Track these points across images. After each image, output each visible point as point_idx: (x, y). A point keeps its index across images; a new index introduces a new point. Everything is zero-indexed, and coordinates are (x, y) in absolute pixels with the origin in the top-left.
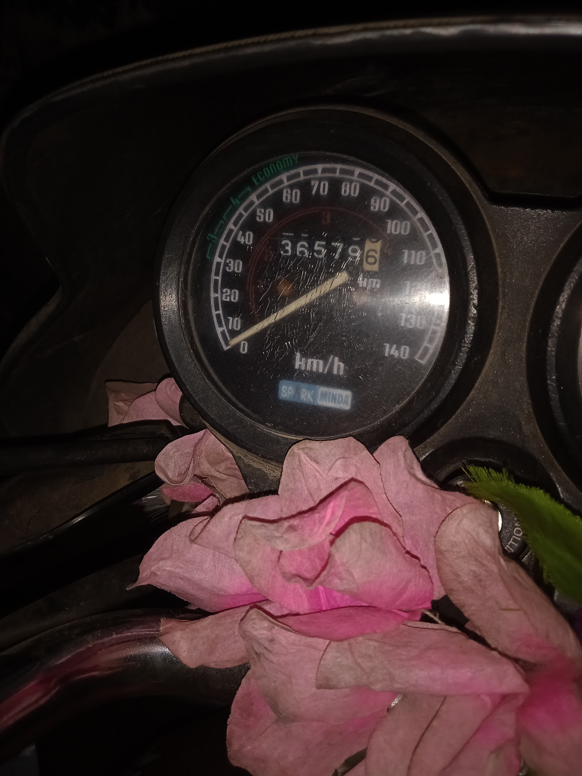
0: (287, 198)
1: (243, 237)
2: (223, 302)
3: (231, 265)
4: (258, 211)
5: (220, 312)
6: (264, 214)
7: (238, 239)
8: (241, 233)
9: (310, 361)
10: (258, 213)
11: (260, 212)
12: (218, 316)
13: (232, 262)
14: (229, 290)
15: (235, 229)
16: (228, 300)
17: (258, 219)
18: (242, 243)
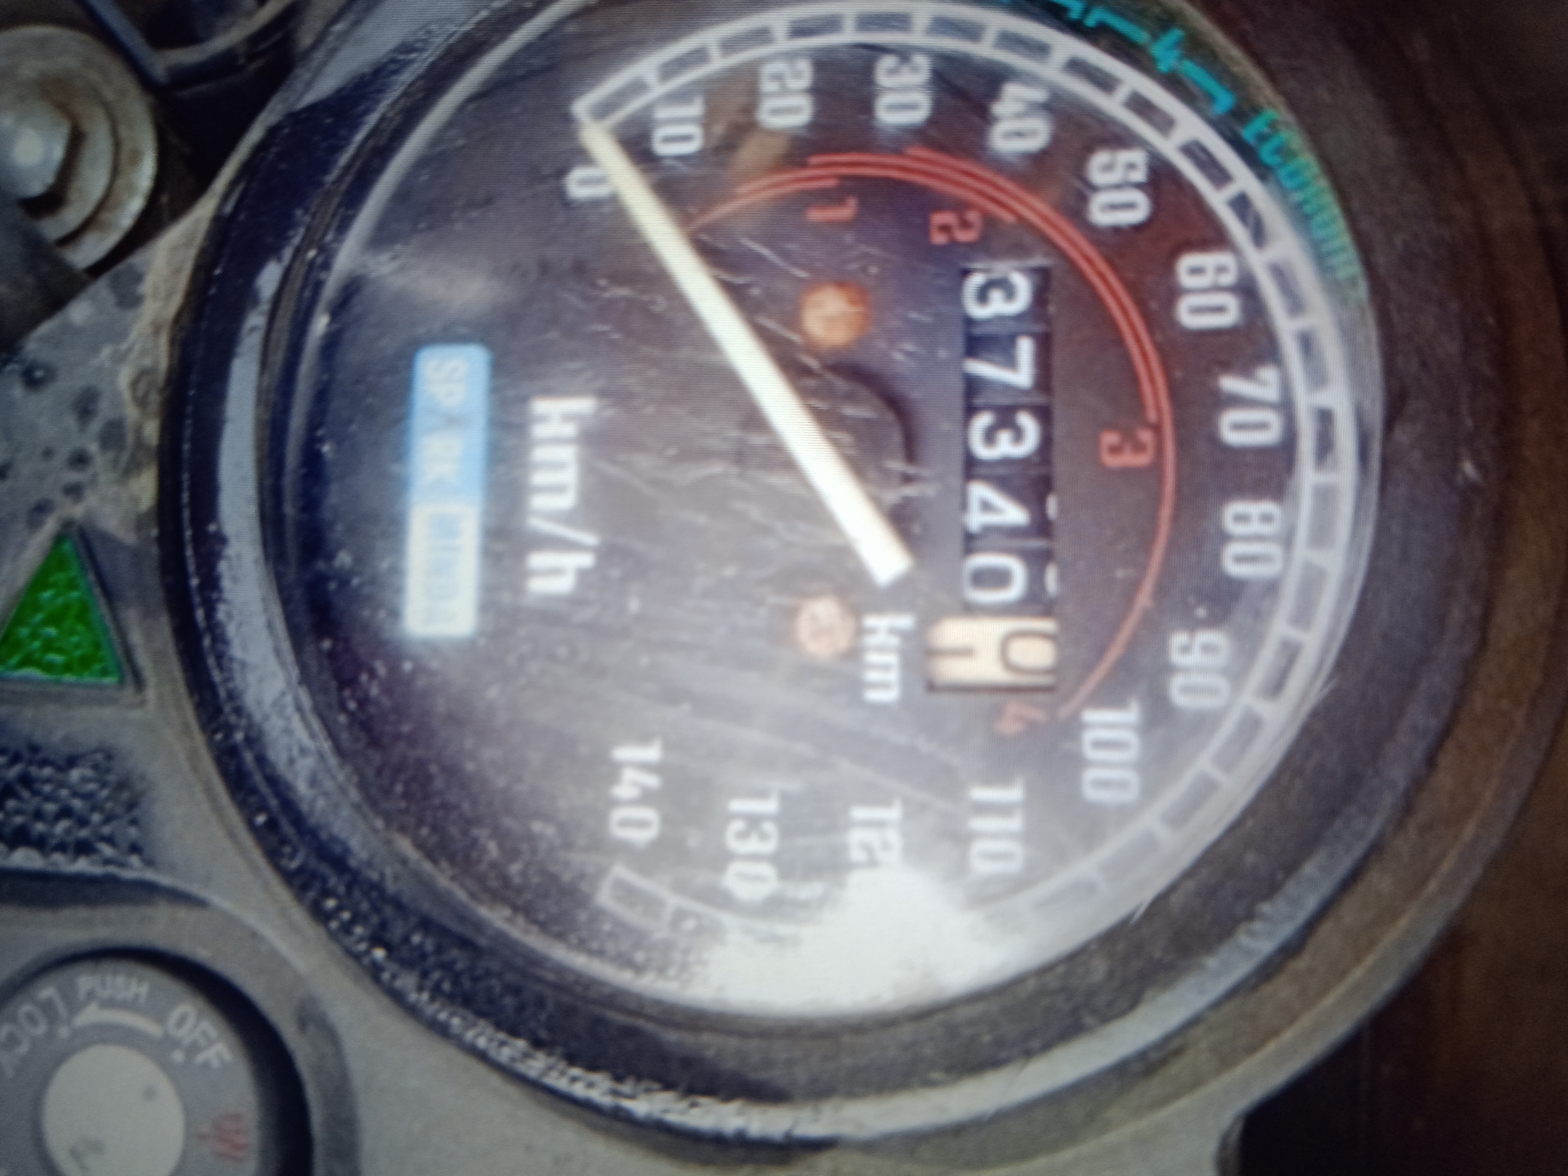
0: (1196, 271)
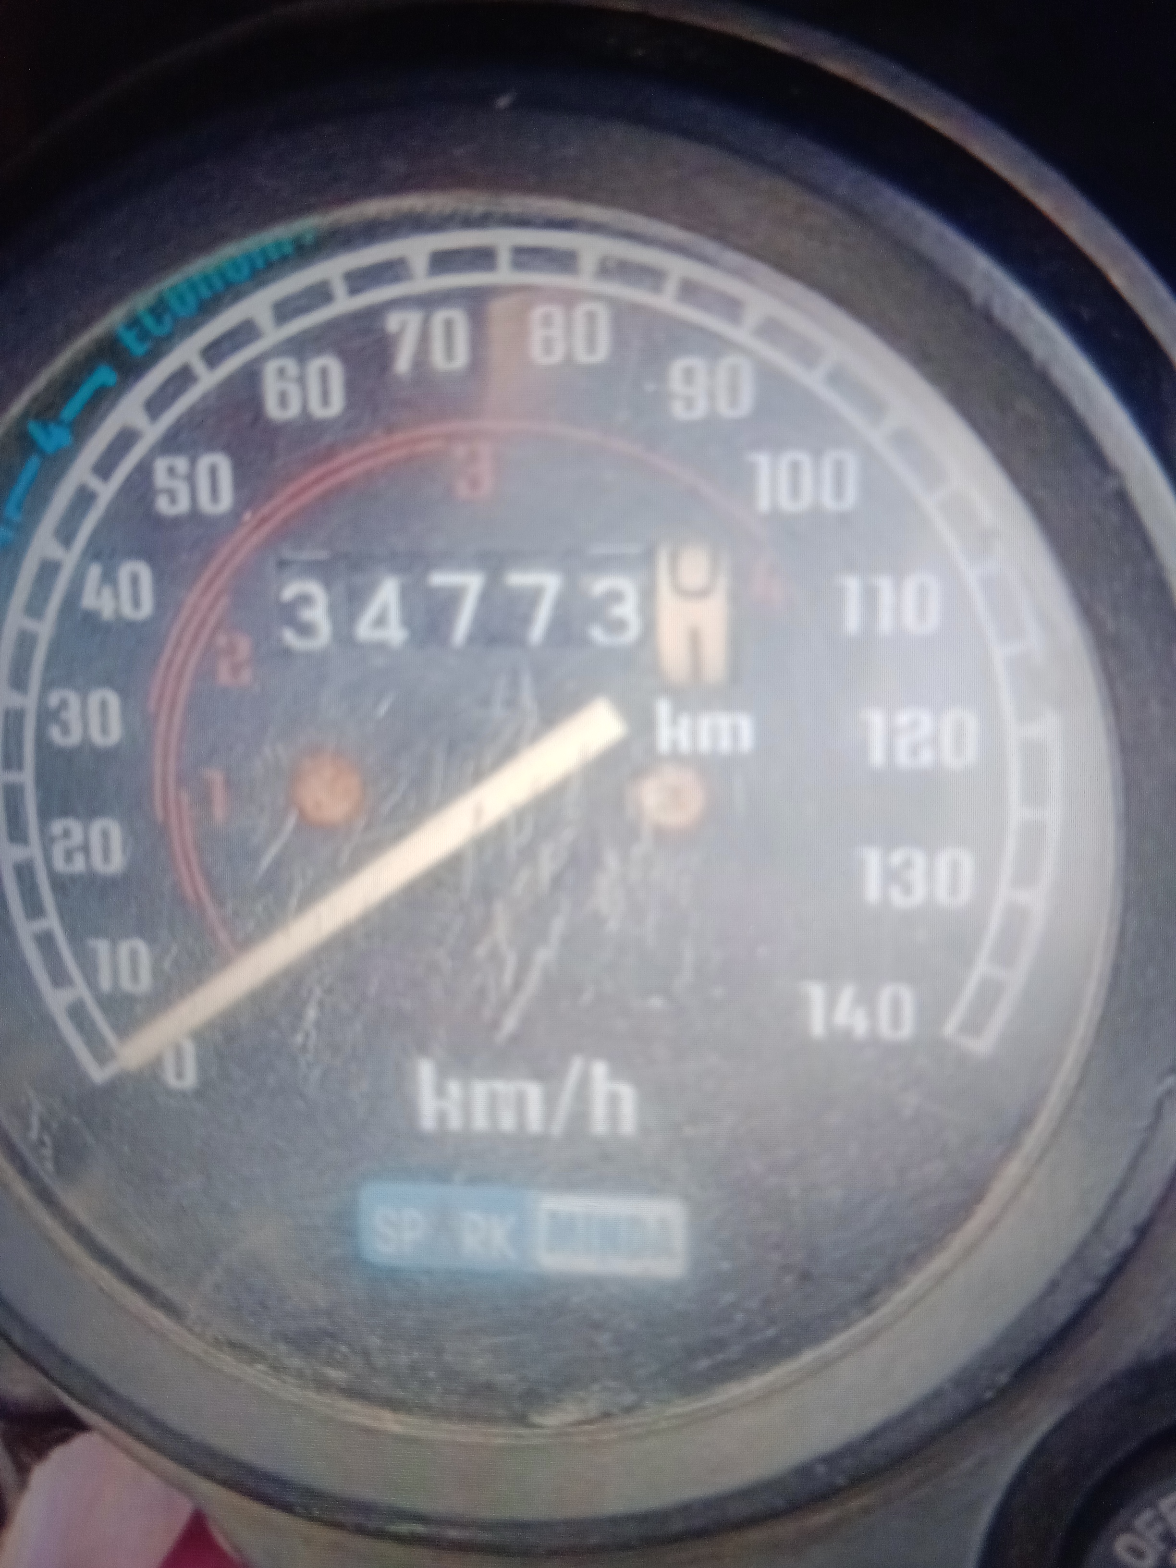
1: (107, 592)
2: (58, 880)
3: (72, 715)
4: (161, 465)
5: (52, 922)
6: (191, 479)
7: (89, 601)
8: (95, 571)
9: (480, 1089)
10: (161, 478)
11: (171, 471)
12: (45, 941)
13: (73, 699)
14: (77, 827)
15: (70, 559)
16: (79, 865)
17: (163, 505)
18: (107, 615)
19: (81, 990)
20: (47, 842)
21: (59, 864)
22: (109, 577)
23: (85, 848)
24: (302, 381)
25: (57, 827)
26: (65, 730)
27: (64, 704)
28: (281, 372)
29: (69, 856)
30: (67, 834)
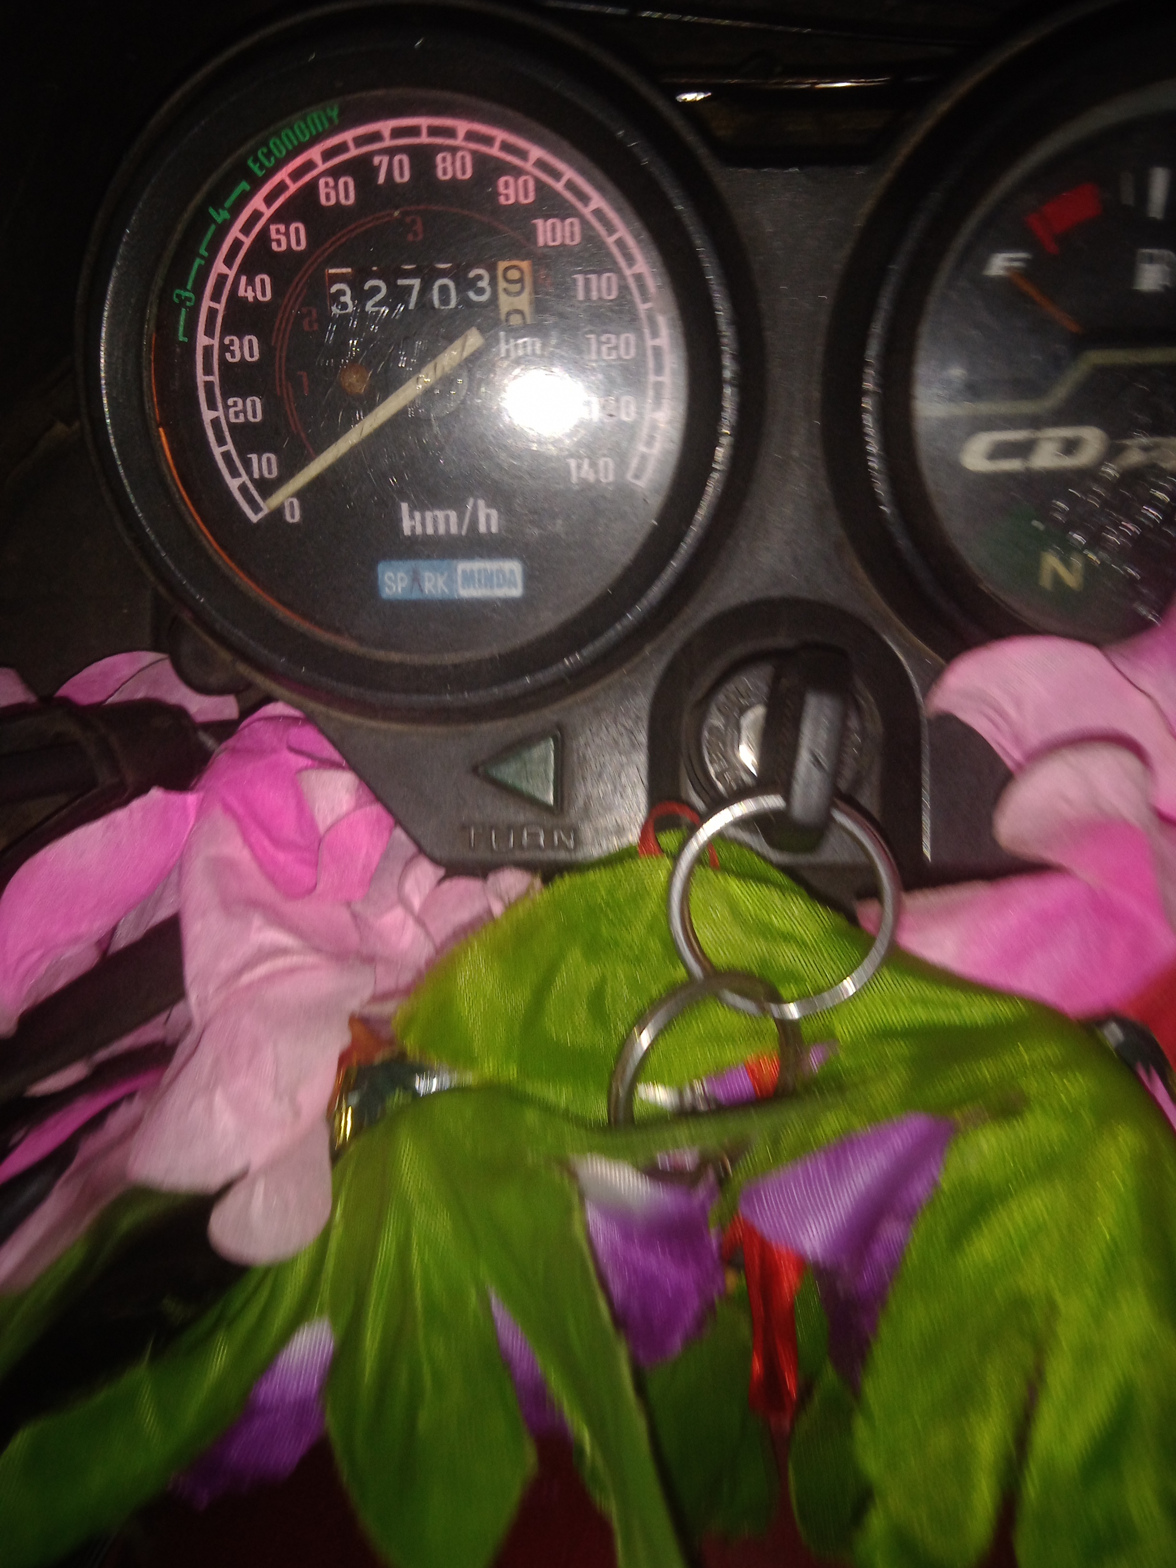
2: (232, 427)
3: (236, 347)
4: (273, 228)
5: (230, 446)
6: (287, 234)
7: (241, 293)
8: (244, 279)
9: (429, 515)
10: (274, 235)
11: (278, 231)
12: (226, 456)
13: (236, 341)
14: (240, 401)
15: (232, 274)
16: (241, 419)
17: (275, 247)
18: (251, 299)
19: (245, 478)
20: (226, 407)
21: (233, 420)
22: (251, 282)
23: (244, 411)
24: (336, 187)
25: (230, 402)
26: (233, 356)
27: (232, 341)
28: (327, 184)
29: (237, 414)
30: (235, 404)
